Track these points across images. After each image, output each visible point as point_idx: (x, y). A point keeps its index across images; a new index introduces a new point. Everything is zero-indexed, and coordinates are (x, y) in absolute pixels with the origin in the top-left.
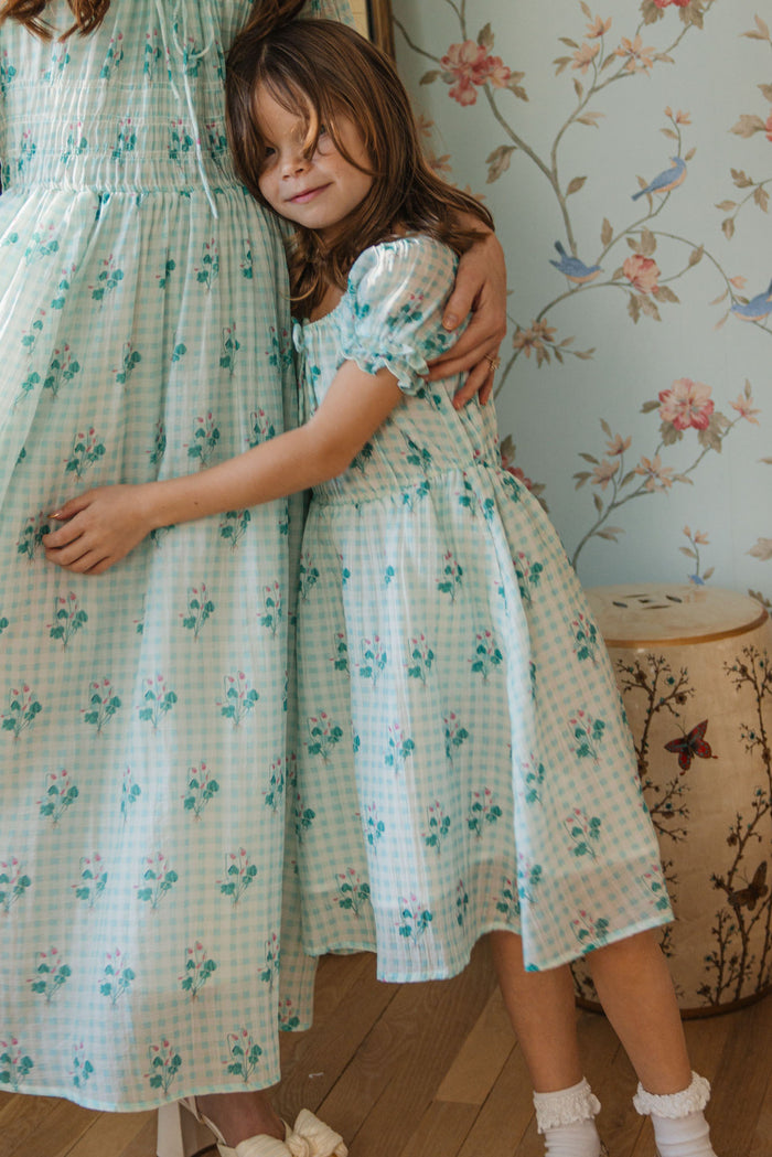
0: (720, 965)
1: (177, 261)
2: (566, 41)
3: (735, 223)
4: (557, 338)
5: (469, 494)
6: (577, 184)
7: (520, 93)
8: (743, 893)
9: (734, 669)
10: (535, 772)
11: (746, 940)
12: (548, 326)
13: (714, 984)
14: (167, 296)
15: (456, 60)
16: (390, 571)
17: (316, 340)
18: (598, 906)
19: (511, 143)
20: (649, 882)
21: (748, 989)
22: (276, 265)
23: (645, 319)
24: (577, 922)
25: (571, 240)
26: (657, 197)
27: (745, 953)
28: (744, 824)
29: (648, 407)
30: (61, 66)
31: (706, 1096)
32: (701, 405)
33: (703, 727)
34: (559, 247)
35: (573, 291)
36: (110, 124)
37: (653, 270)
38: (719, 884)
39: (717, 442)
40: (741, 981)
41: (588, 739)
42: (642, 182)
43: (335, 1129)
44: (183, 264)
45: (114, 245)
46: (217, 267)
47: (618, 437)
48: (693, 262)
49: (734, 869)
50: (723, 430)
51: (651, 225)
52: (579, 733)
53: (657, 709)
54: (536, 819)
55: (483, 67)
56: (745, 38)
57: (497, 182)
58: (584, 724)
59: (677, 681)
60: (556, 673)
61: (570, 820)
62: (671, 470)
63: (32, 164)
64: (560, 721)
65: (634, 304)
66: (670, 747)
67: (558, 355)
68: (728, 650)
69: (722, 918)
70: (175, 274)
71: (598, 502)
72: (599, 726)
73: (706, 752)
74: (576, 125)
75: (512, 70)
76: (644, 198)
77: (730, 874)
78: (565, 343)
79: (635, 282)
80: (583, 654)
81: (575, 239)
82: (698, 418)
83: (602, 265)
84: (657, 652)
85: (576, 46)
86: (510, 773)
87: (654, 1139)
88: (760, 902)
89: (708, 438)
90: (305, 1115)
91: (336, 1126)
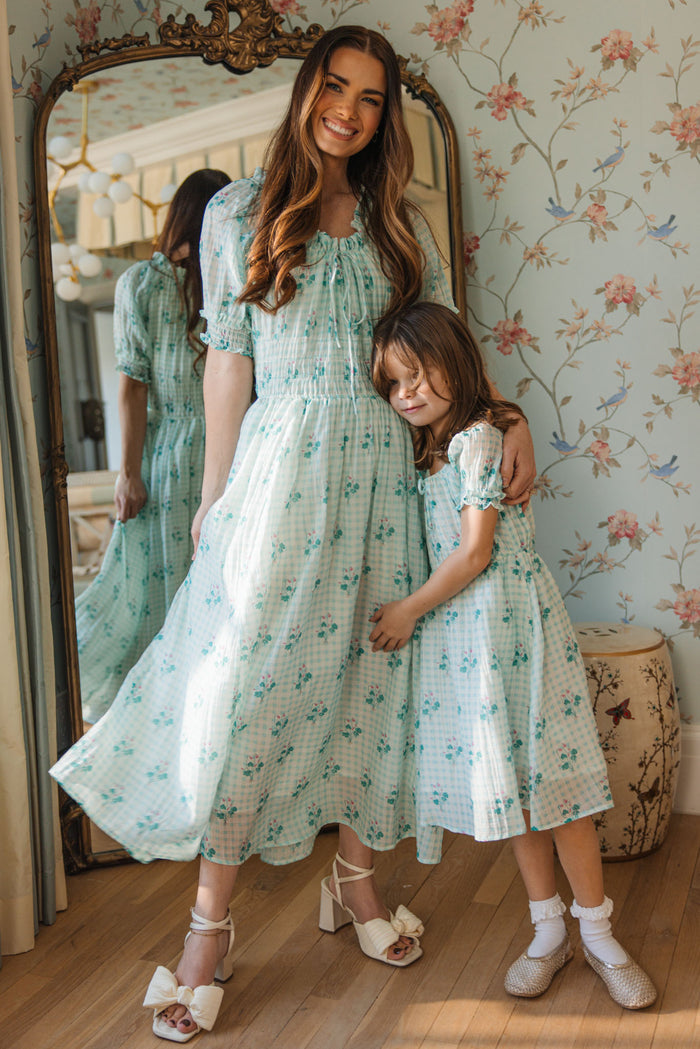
0: (632, 833)
1: (350, 436)
2: (563, 320)
3: (654, 425)
4: (553, 485)
5: (518, 568)
6: (566, 400)
7: (537, 349)
8: (646, 794)
9: (645, 670)
10: (541, 722)
11: (646, 820)
12: (548, 478)
13: (628, 843)
14: (344, 455)
15: (501, 329)
16: (478, 612)
17: (432, 486)
18: (574, 797)
19: (530, 376)
20: (602, 785)
21: (647, 847)
22: (405, 440)
23: (602, 475)
24: (562, 806)
25: (562, 431)
26: (611, 409)
27: (646, 827)
28: (648, 756)
29: (602, 525)
30: (282, 331)
31: (611, 909)
32: (631, 524)
33: (627, 702)
34: (555, 435)
35: (562, 460)
36: (310, 361)
37: (607, 449)
38: (633, 788)
39: (639, 545)
40: (643, 842)
41: (571, 705)
42: (602, 400)
43: (418, 917)
44: (353, 438)
45: (314, 428)
46: (373, 440)
47: (585, 541)
48: (630, 445)
49: (642, 780)
50: (643, 539)
51: (607, 424)
52: (566, 702)
53: (602, 691)
54: (540, 748)
55: (516, 333)
56: (662, 322)
57: (522, 398)
58: (569, 697)
59: (613, 677)
60: (555, 669)
61: (560, 750)
62: (613, 560)
63: (270, 385)
64: (556, 695)
65: (596, 468)
66: (609, 712)
67: (553, 495)
68: (642, 660)
69: (634, 807)
70: (348, 444)
71: (572, 577)
72: (578, 698)
73: (628, 716)
74: (567, 368)
75: (533, 336)
76: (603, 409)
77: (639, 783)
78: (557, 488)
79: (597, 455)
80: (570, 659)
81: (565, 431)
82: (629, 532)
83: (579, 446)
84: (603, 660)
85: (568, 323)
86: (528, 723)
87: (579, 932)
88: (655, 799)
89: (635, 543)
90: (401, 909)
91: (418, 914)
